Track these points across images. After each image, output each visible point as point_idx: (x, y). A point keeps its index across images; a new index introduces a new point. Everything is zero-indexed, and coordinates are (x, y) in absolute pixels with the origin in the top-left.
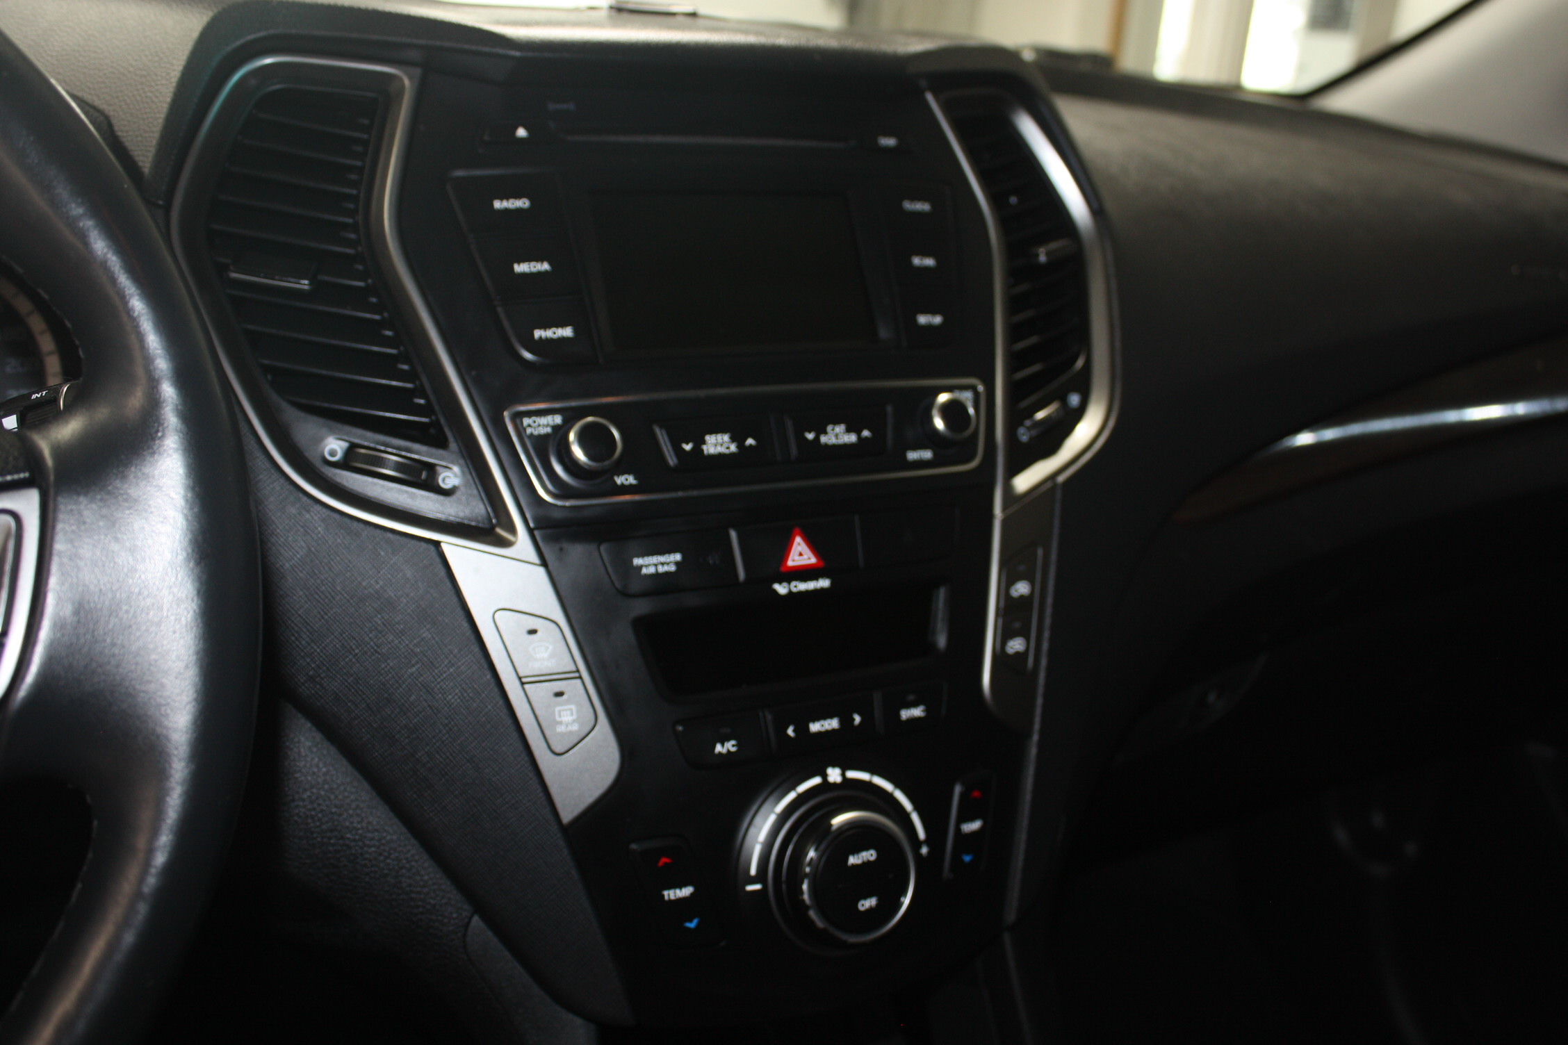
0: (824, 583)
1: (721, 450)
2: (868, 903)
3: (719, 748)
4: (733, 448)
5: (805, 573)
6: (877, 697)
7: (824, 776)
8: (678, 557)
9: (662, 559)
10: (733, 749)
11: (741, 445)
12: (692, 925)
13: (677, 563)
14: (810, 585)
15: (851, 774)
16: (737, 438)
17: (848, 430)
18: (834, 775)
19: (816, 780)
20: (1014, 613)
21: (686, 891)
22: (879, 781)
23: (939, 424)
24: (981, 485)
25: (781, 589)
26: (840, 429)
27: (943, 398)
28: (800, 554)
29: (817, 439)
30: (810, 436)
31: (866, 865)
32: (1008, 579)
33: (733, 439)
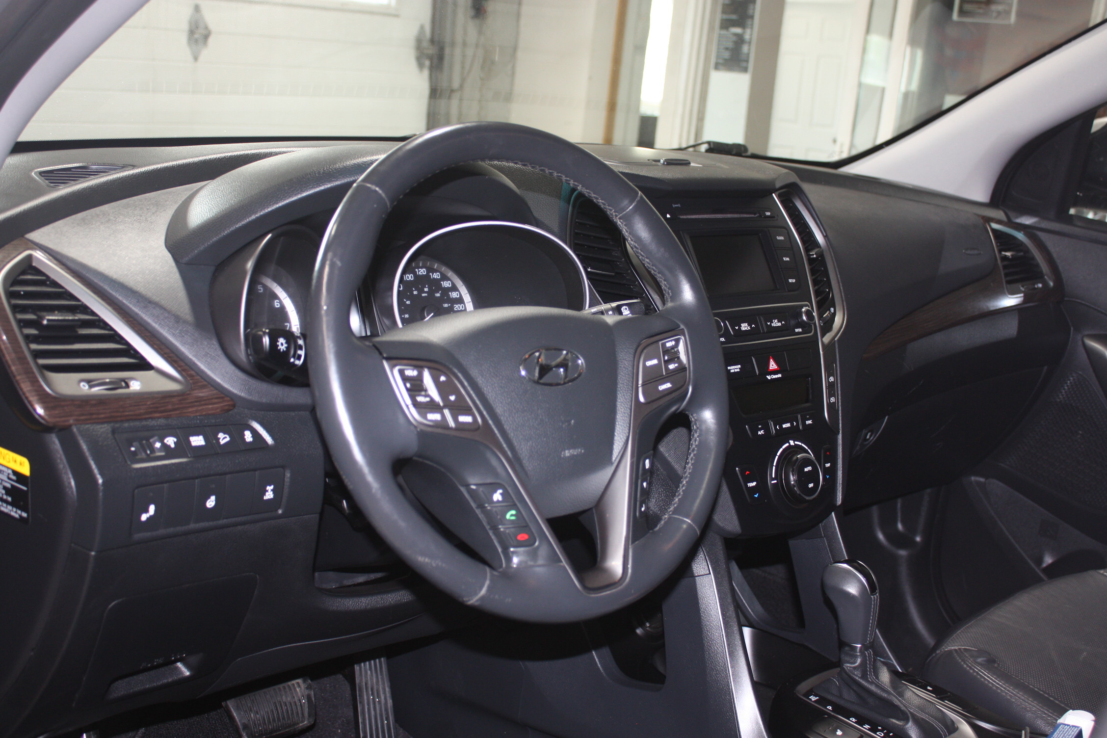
0: (780, 376)
1: (746, 329)
2: (811, 485)
3: (759, 433)
4: (749, 328)
5: (774, 372)
6: (799, 417)
7: (789, 443)
8: (739, 366)
9: (735, 367)
10: (763, 433)
11: (751, 327)
12: (756, 496)
13: (739, 368)
14: (776, 376)
15: (796, 443)
16: (750, 325)
17: (778, 322)
18: (792, 443)
19: (787, 444)
20: (831, 386)
21: (754, 484)
22: (803, 445)
23: (804, 318)
24: (814, 341)
25: (769, 377)
26: (776, 321)
27: (803, 310)
28: (773, 365)
29: (771, 324)
30: (769, 324)
31: (809, 471)
32: (828, 376)
33: (749, 325)
